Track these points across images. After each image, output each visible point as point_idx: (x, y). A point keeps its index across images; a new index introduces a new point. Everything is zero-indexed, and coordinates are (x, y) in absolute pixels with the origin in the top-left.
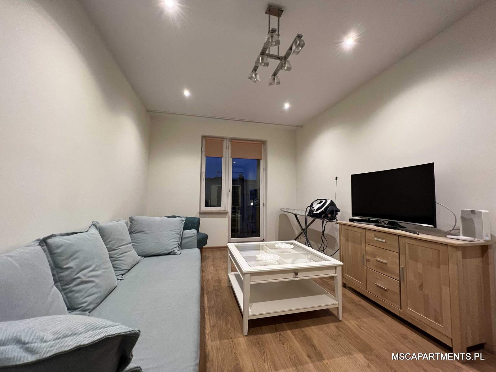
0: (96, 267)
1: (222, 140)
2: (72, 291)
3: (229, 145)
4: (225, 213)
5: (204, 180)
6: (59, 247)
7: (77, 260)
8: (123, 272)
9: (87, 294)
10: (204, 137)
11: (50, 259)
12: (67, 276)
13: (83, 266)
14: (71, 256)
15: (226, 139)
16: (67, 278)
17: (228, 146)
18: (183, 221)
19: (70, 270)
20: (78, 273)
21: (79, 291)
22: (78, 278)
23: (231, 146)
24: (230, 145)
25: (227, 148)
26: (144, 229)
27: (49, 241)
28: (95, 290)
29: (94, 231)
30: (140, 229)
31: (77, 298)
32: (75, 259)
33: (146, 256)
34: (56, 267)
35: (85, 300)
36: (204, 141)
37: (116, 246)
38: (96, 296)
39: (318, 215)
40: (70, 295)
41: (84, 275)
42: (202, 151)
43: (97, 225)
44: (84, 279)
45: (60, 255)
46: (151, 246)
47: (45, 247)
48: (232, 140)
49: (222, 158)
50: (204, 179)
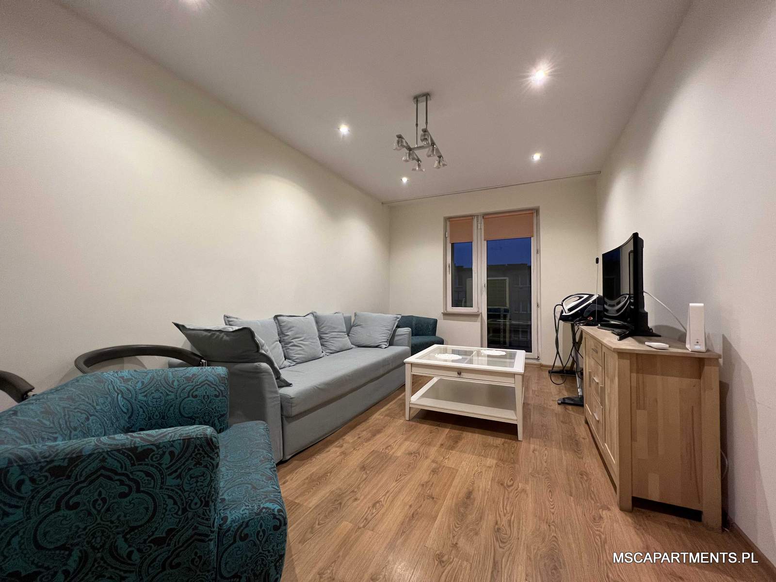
0: (305, 339)
1: (471, 218)
2: (289, 349)
3: (481, 223)
4: (475, 316)
5: (449, 273)
6: (283, 322)
7: (293, 332)
8: (331, 351)
9: (297, 353)
10: (448, 219)
11: (279, 328)
12: (287, 339)
13: (297, 336)
14: (289, 329)
15: (477, 216)
16: (287, 341)
17: (479, 225)
18: (398, 318)
19: (288, 337)
20: (293, 339)
21: (291, 350)
22: (292, 342)
23: (484, 224)
24: (483, 222)
25: (479, 227)
26: (362, 324)
27: (279, 318)
28: (302, 352)
29: (311, 317)
30: (359, 323)
31: (290, 353)
32: (292, 330)
33: (359, 346)
34: (281, 333)
35: (294, 356)
36: (448, 223)
37: (328, 331)
38: (301, 356)
39: (570, 318)
40: (287, 350)
41: (296, 341)
42: (446, 238)
43: (315, 314)
44: (296, 344)
45: (284, 326)
46: (363, 338)
47: (276, 321)
48: (485, 216)
49: (472, 242)
50: (449, 271)
